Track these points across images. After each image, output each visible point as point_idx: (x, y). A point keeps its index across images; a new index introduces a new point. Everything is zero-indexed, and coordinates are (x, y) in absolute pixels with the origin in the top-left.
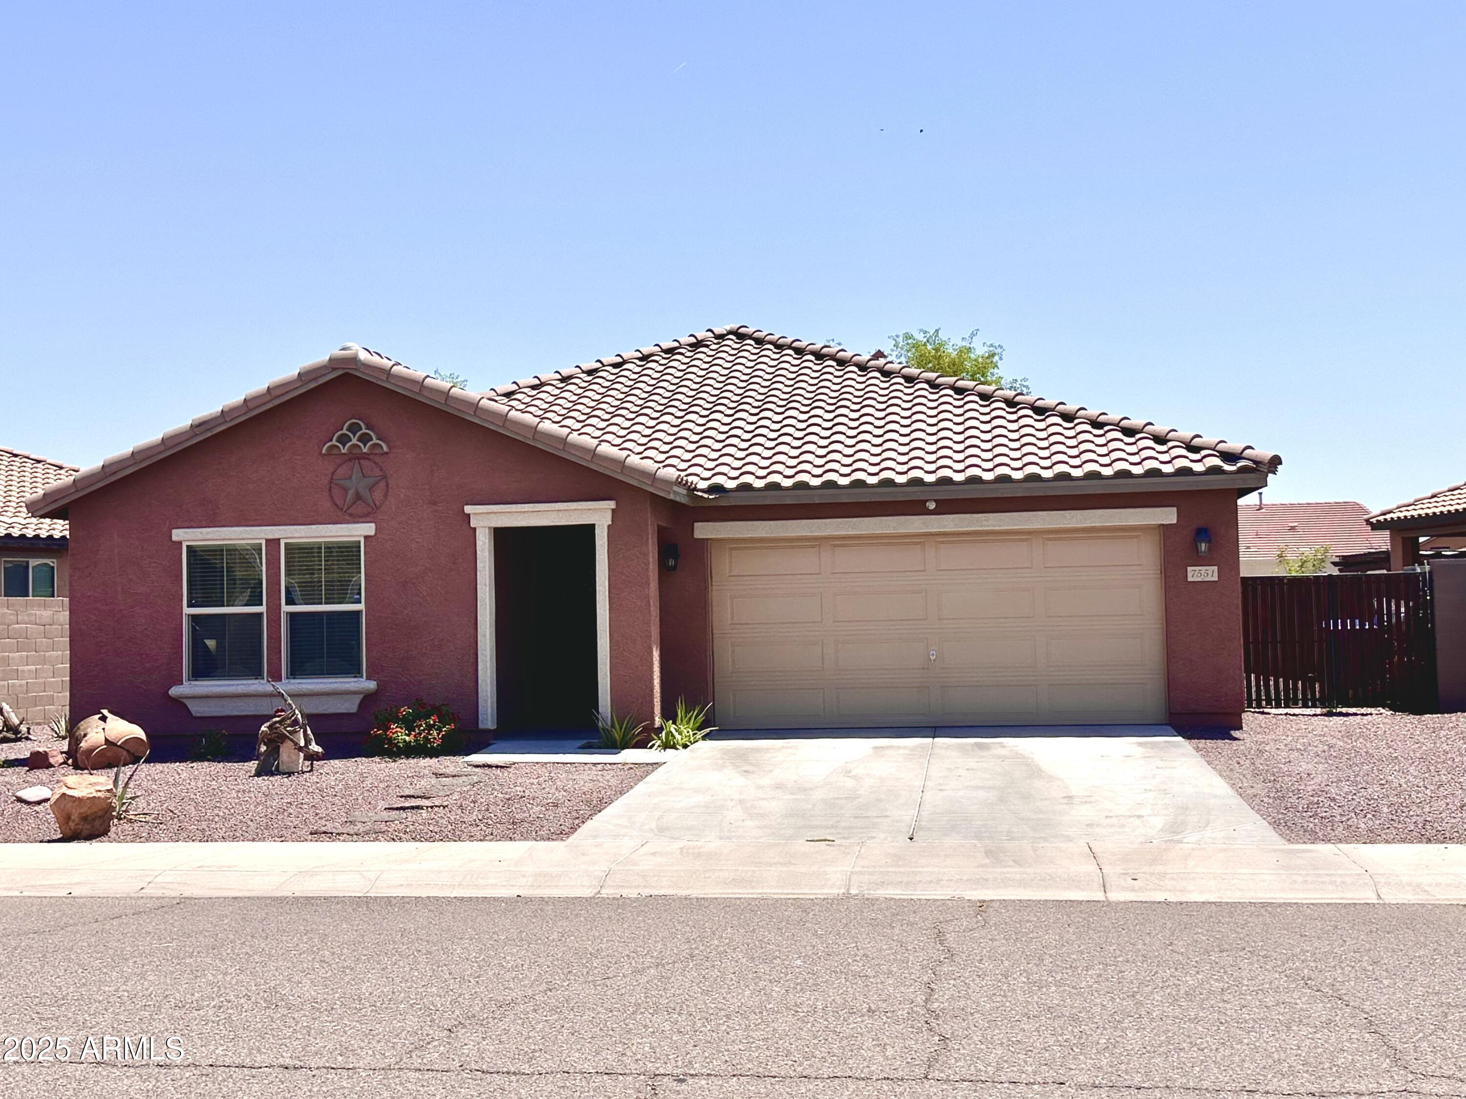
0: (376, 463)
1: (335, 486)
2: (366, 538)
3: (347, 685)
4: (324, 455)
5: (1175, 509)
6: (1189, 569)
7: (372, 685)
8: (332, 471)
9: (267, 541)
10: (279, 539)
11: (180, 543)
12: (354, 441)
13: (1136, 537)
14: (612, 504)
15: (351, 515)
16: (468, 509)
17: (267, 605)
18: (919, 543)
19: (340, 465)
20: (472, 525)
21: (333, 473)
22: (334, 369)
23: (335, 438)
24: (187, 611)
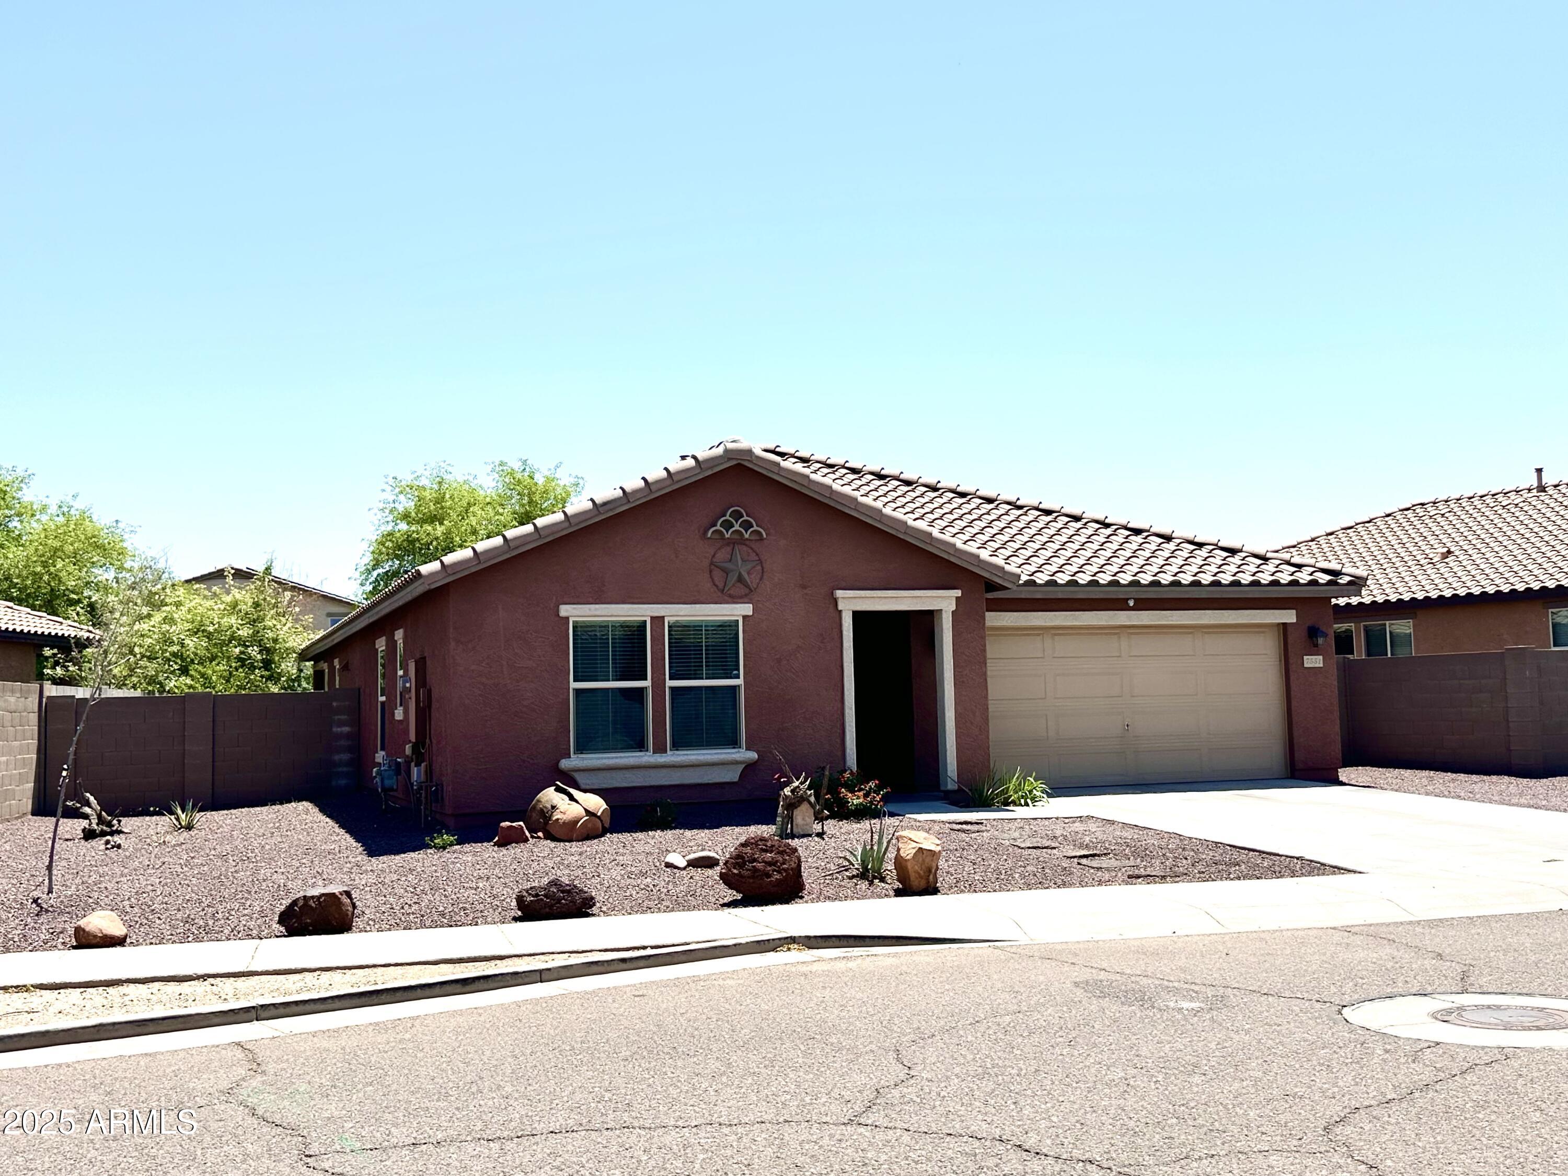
0: (752, 549)
1: (716, 568)
2: (745, 617)
3: (733, 756)
4: (709, 538)
5: (1294, 611)
6: (1305, 657)
7: (753, 755)
8: (713, 554)
9: (652, 618)
10: (663, 617)
11: (567, 618)
12: (737, 527)
13: (1263, 632)
14: (958, 593)
15: (730, 596)
16: (839, 593)
17: (652, 679)
18: (1115, 634)
19: (719, 549)
20: (840, 608)
21: (714, 556)
22: (730, 459)
23: (719, 524)
24: (574, 685)
